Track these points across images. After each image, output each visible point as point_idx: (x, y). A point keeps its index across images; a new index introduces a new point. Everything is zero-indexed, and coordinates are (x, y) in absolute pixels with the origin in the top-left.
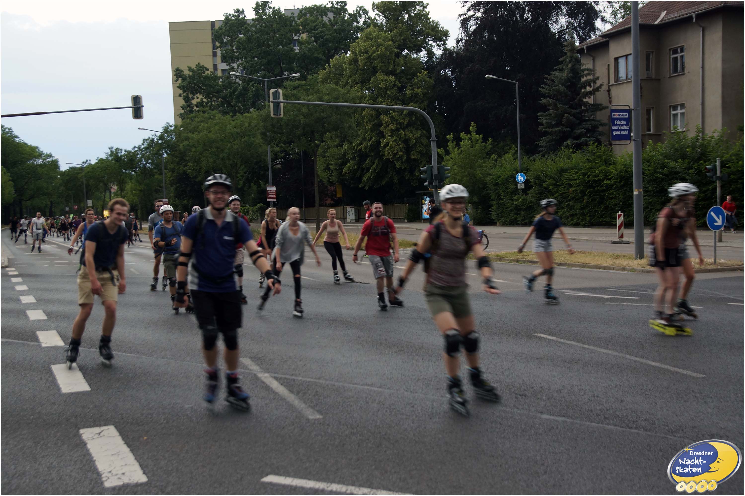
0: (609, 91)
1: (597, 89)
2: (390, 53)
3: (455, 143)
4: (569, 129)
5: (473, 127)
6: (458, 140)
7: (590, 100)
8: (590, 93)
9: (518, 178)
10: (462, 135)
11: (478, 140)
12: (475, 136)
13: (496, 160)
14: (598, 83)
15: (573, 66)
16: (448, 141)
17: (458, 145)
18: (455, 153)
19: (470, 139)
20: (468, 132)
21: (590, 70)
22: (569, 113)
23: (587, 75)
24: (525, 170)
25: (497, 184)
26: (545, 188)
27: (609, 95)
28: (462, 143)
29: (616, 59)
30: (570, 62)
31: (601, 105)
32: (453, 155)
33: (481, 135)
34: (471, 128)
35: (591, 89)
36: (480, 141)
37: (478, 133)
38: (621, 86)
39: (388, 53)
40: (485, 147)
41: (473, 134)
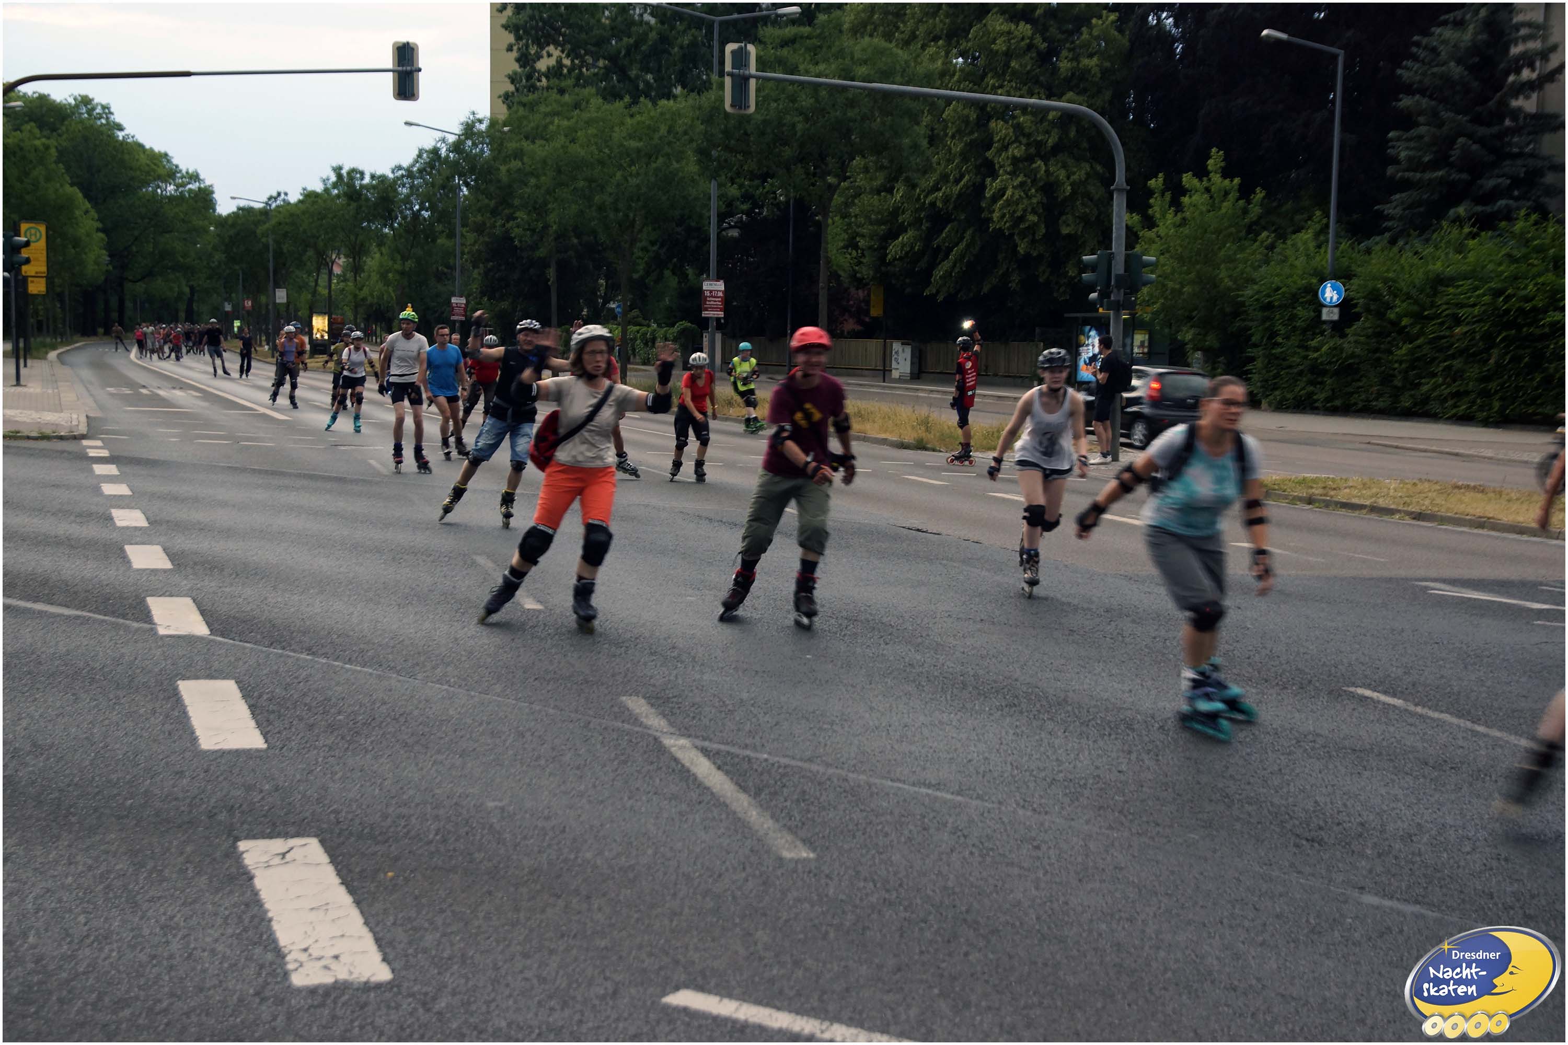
3: (1168, 195)
4: (1464, 176)
5: (1216, 160)
6: (1177, 191)
7: (1529, 104)
8: (1531, 86)
9: (1324, 293)
10: (1188, 179)
11: (1226, 193)
12: (1220, 182)
13: (1271, 247)
16: (1151, 193)
17: (1176, 204)
18: (1167, 222)
19: (1208, 190)
20: (1202, 173)
21: (1537, 26)
22: (1470, 136)
24: (1343, 275)
25: (1269, 307)
26: (1394, 324)
28: (1186, 200)
32: (1162, 230)
33: (1237, 181)
34: (1211, 162)
35: (1534, 76)
36: (1233, 196)
37: (1227, 173)
40: (1245, 212)
41: (1216, 178)
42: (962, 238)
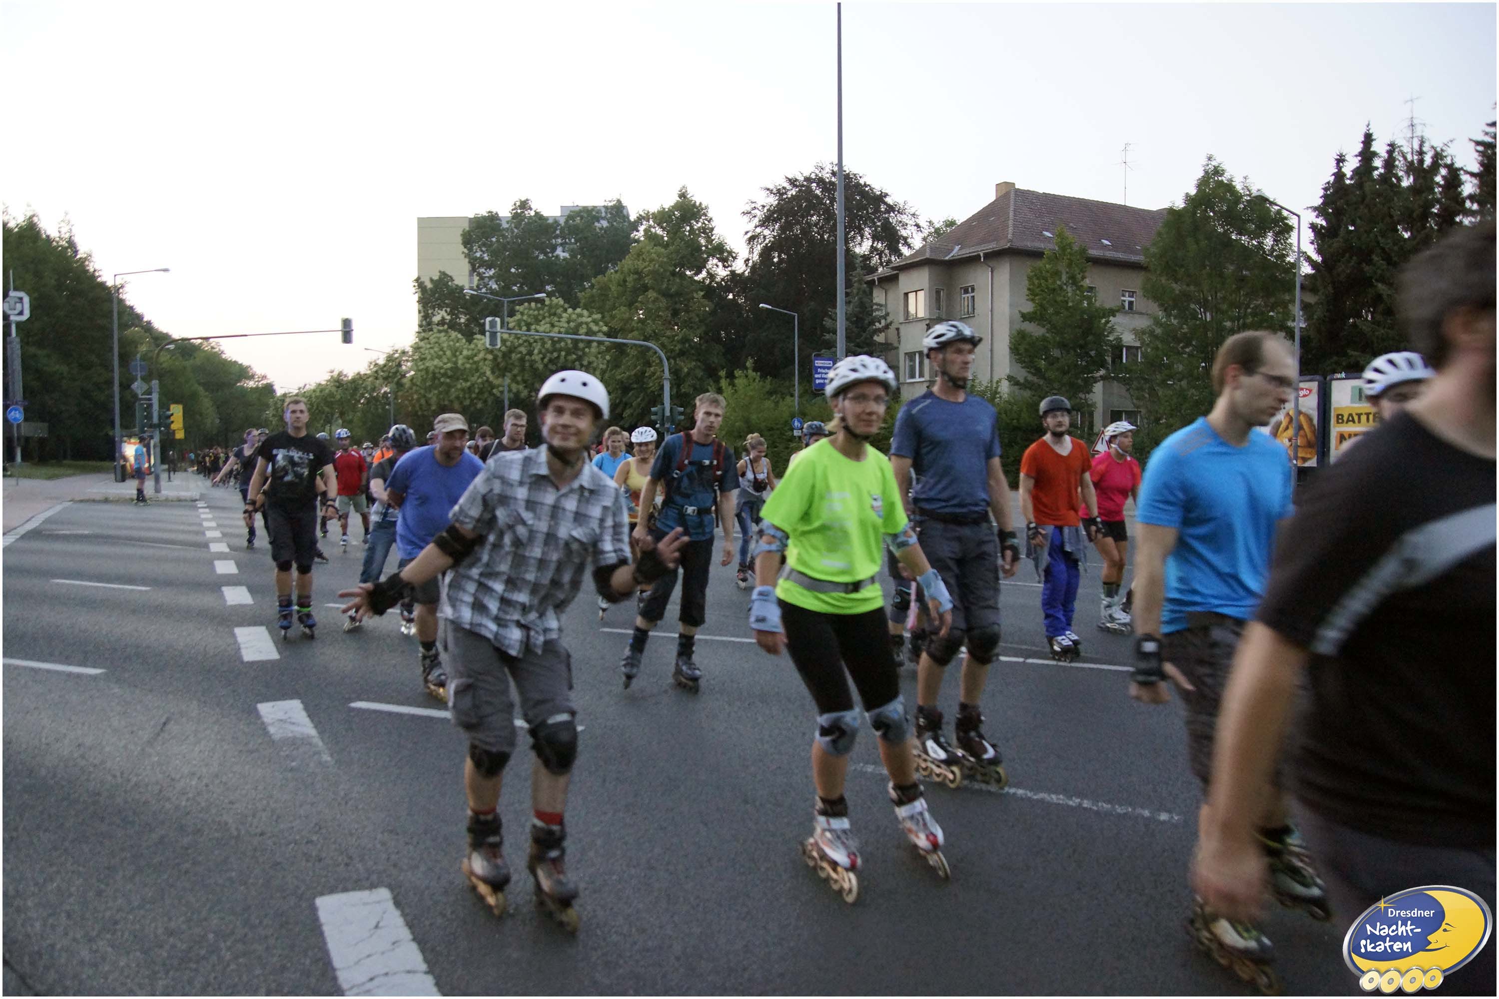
0: (898, 329)
1: (887, 327)
2: (665, 271)
3: (728, 380)
5: (749, 363)
6: (731, 376)
7: (880, 338)
8: (880, 331)
10: (738, 373)
11: (754, 380)
12: (751, 373)
13: (778, 402)
14: (889, 319)
15: (860, 299)
16: (720, 378)
17: (732, 384)
19: (747, 376)
20: (744, 369)
21: (881, 305)
23: (877, 310)
25: (771, 430)
27: (898, 334)
28: (736, 381)
29: (906, 294)
30: (857, 294)
31: (891, 344)
33: (759, 373)
35: (880, 326)
36: (758, 379)
37: (755, 370)
38: (911, 325)
39: (662, 270)
40: (763, 387)
41: (750, 371)
42: (637, 397)
